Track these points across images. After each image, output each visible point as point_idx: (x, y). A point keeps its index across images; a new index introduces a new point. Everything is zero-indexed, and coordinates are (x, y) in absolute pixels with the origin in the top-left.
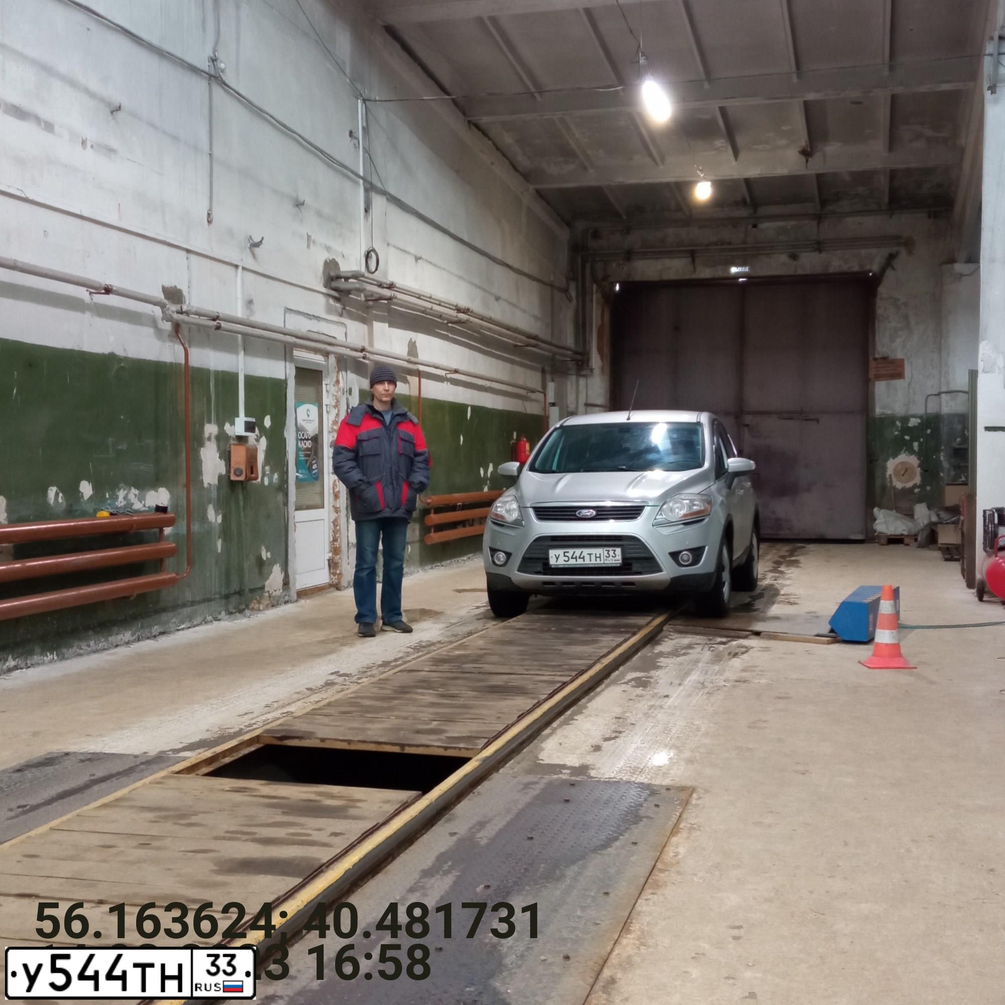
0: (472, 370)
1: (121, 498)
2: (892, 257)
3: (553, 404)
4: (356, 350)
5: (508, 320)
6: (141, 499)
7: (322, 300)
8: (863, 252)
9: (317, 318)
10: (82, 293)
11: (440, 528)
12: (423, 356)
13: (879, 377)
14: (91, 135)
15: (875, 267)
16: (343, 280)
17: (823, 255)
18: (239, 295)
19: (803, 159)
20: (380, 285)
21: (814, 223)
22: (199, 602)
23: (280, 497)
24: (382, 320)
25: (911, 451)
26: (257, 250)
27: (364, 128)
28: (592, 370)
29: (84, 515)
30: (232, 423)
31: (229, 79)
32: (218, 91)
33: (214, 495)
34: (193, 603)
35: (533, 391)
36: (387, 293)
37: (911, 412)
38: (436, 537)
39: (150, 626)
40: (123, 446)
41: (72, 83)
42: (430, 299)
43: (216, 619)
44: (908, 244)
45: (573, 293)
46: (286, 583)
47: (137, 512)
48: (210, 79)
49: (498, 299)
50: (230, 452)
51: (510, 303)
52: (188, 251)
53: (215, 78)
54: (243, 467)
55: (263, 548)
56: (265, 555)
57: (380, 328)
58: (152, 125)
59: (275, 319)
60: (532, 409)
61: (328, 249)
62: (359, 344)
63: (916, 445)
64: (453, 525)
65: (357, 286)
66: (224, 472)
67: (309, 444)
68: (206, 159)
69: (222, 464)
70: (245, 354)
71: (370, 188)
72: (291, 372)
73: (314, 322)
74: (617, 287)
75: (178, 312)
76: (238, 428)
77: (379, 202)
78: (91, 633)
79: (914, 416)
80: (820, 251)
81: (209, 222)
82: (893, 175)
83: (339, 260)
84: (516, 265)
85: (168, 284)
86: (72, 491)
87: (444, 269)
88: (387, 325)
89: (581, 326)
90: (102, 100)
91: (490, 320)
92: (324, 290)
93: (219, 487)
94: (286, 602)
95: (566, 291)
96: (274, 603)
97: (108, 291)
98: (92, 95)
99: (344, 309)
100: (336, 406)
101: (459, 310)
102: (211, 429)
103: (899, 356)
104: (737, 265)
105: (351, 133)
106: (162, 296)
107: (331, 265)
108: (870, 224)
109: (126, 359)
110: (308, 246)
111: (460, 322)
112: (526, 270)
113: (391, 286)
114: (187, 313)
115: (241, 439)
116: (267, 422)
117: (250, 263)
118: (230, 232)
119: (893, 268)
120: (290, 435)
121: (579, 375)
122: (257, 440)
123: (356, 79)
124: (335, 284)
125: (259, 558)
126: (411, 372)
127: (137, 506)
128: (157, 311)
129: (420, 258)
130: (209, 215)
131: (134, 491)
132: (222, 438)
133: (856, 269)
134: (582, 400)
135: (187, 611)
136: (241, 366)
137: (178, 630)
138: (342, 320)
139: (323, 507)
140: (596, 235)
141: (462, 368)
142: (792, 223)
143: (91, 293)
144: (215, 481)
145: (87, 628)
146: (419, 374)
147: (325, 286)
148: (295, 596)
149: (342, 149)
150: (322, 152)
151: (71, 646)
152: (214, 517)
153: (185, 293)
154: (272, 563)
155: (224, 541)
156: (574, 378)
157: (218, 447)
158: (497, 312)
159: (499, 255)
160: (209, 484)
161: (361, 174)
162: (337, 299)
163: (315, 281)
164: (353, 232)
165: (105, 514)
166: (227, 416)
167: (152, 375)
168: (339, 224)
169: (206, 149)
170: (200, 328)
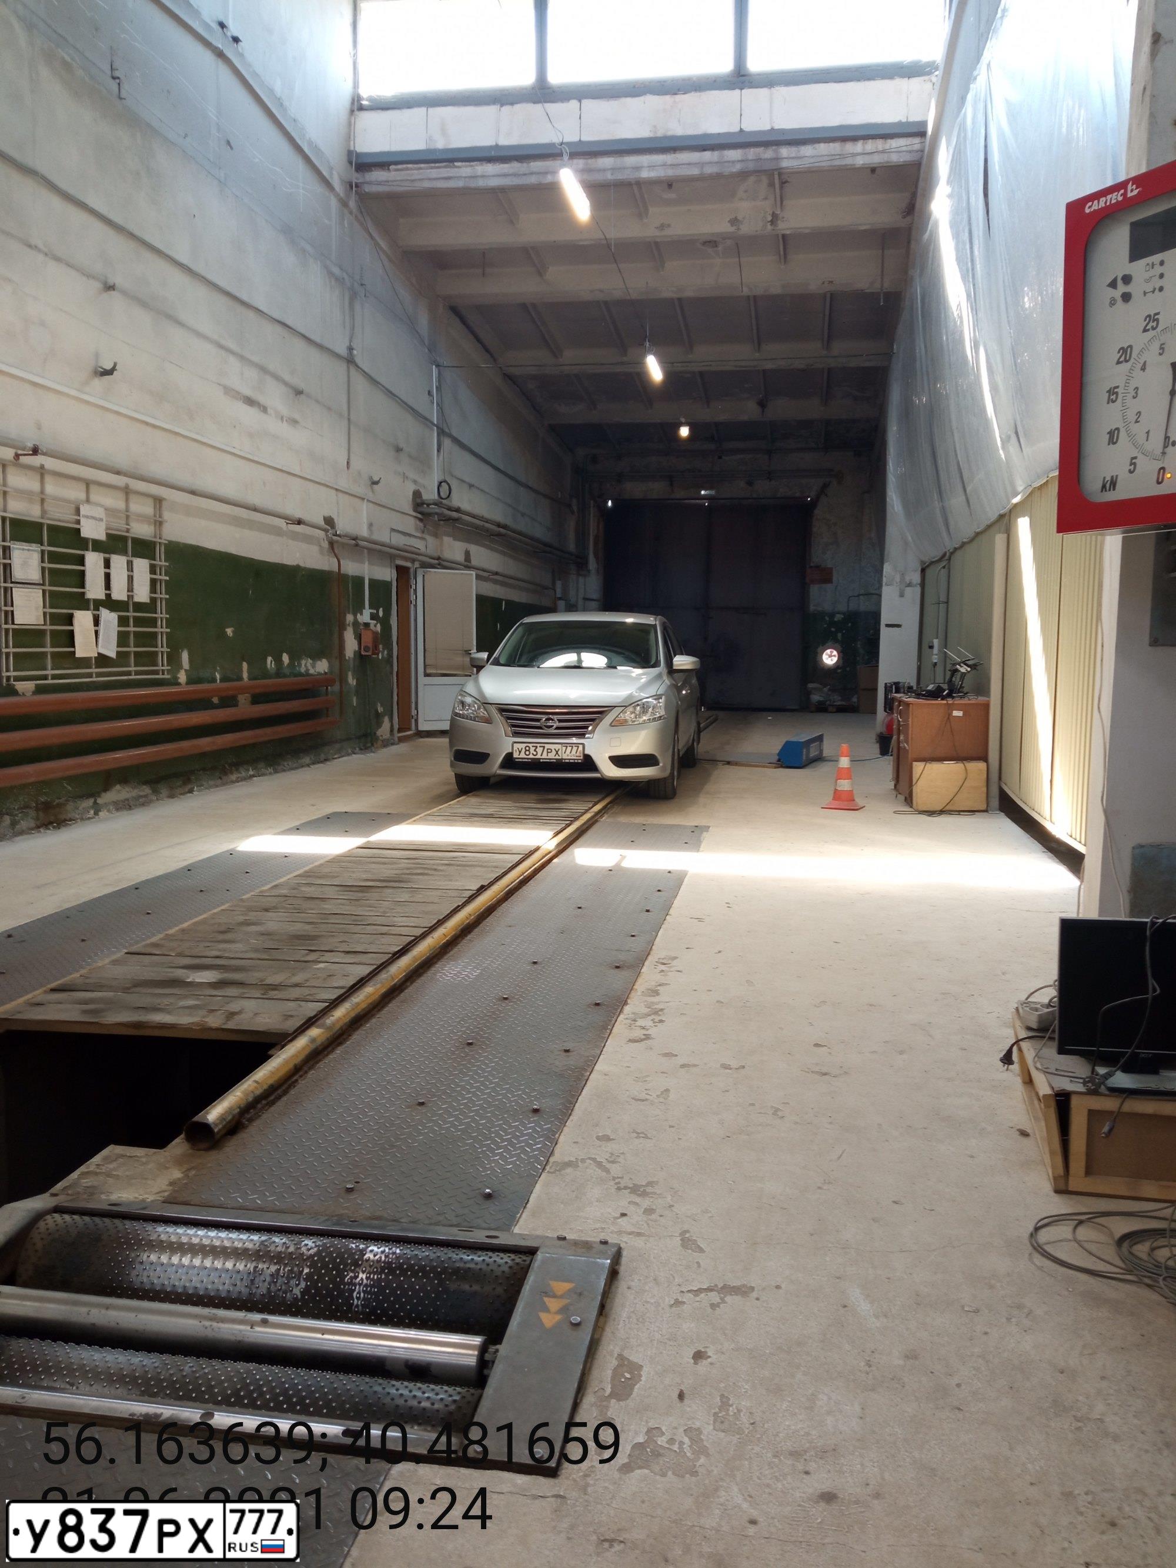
0: (506, 572)
1: (303, 666)
2: (825, 486)
3: (560, 599)
4: (434, 559)
5: (529, 531)
6: (313, 667)
7: (412, 521)
8: (804, 481)
9: (410, 535)
10: (281, 523)
12: (475, 562)
13: (813, 582)
14: (285, 411)
15: (813, 494)
16: (425, 506)
17: (773, 482)
18: (365, 520)
19: (759, 409)
20: (450, 509)
21: (766, 457)
22: (344, 740)
23: (388, 667)
24: (449, 535)
26: (375, 486)
27: (437, 387)
28: (589, 571)
29: (285, 676)
30: (361, 614)
31: (358, 360)
32: (352, 369)
33: (352, 666)
34: (342, 741)
36: (455, 515)
37: (837, 609)
39: (319, 755)
40: (304, 630)
41: (277, 378)
42: (481, 518)
43: (355, 754)
44: (839, 476)
45: (575, 508)
46: (392, 730)
47: (312, 675)
48: (348, 363)
49: (523, 515)
50: (360, 635)
51: (530, 518)
52: (337, 490)
53: (350, 362)
54: (370, 645)
55: (379, 704)
56: (380, 709)
57: (447, 540)
58: (317, 401)
59: (384, 536)
60: (546, 602)
61: (415, 482)
62: (435, 555)
65: (437, 511)
66: (357, 649)
68: (346, 422)
69: (356, 643)
70: (369, 563)
71: (442, 433)
72: (394, 575)
73: (408, 537)
74: (610, 503)
75: (334, 535)
76: (365, 616)
77: (447, 442)
78: (289, 756)
79: (839, 613)
80: (770, 479)
81: (348, 468)
82: (827, 422)
83: (422, 491)
84: (535, 486)
85: (327, 515)
86: (278, 660)
87: (488, 494)
88: (451, 539)
89: (581, 535)
90: (291, 387)
91: (520, 533)
92: (414, 514)
93: (354, 659)
94: (393, 744)
95: (569, 506)
96: (386, 744)
97: (299, 522)
98: (286, 384)
99: (425, 527)
101: (499, 525)
102: (350, 618)
103: (829, 565)
104: (705, 490)
105: (429, 392)
106: (322, 523)
107: (417, 494)
108: (809, 459)
109: (305, 568)
110: (404, 482)
111: (499, 535)
112: (541, 490)
113: (458, 510)
114: (339, 536)
115: (367, 625)
116: (381, 614)
117: (370, 496)
118: (359, 474)
119: (826, 495)
120: (393, 623)
121: (578, 574)
122: (375, 626)
123: (432, 348)
124: (420, 509)
125: (377, 711)
127: (312, 671)
128: (322, 534)
129: (473, 486)
130: (348, 463)
131: (310, 661)
132: (356, 623)
133: (798, 495)
134: (581, 597)
135: (337, 746)
136: (366, 572)
137: (334, 759)
138: (424, 536)
140: (594, 460)
141: (500, 570)
142: (749, 456)
143: (287, 523)
144: (352, 655)
145: (287, 753)
147: (415, 511)
148: (396, 739)
149: (421, 403)
150: (413, 409)
151: (279, 764)
152: (352, 681)
153: (336, 521)
154: (383, 716)
155: (357, 698)
156: (575, 577)
157: (354, 630)
158: (522, 525)
159: (524, 481)
160: (349, 657)
161: (436, 423)
162: (421, 520)
163: (408, 508)
164: (430, 467)
165: (296, 676)
166: (359, 608)
167: (318, 579)
168: (422, 461)
169: (346, 415)
170: (343, 545)
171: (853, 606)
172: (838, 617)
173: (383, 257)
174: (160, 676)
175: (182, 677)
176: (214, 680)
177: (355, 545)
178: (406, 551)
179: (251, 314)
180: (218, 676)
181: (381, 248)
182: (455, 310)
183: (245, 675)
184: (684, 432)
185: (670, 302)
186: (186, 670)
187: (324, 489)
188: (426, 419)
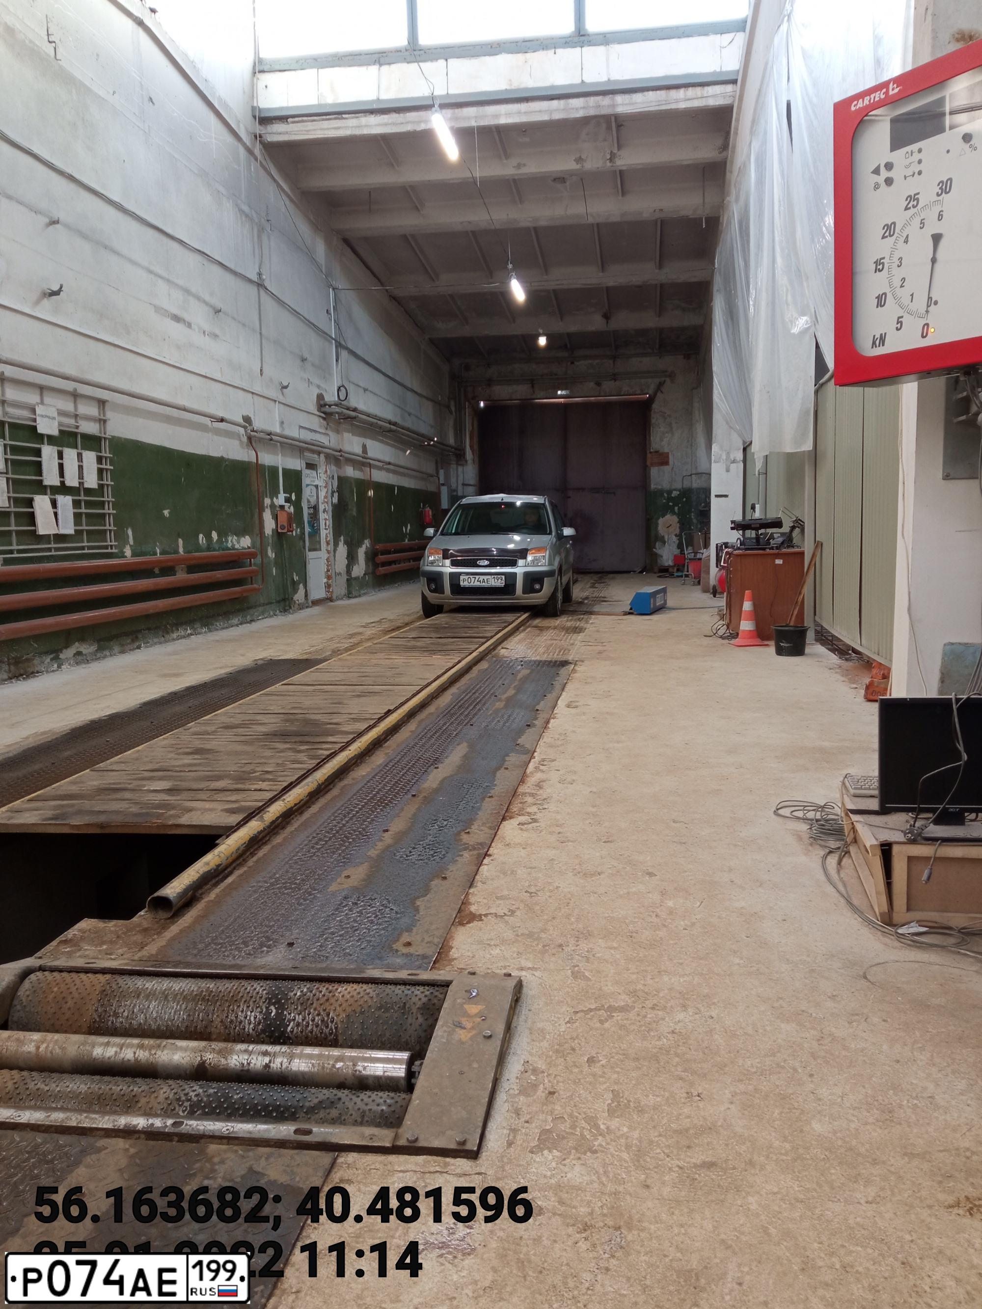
0: (398, 462)
1: (229, 541)
3: (443, 485)
4: (336, 451)
5: (415, 428)
6: (238, 542)
7: (317, 419)
8: (643, 381)
9: (315, 431)
10: (207, 421)
11: (384, 564)
12: (370, 454)
13: (652, 464)
14: (207, 327)
15: (651, 391)
16: (327, 407)
17: (617, 383)
18: (277, 418)
19: (604, 321)
20: (348, 409)
21: (611, 361)
22: (267, 604)
23: (301, 543)
24: (348, 432)
25: (673, 513)
26: (285, 390)
27: (334, 307)
28: (466, 461)
29: (214, 550)
30: (277, 498)
31: (268, 285)
32: (262, 292)
33: (270, 541)
34: (264, 605)
35: (432, 476)
36: (353, 414)
37: (673, 487)
38: (382, 570)
39: (246, 617)
40: (229, 511)
41: (198, 298)
42: (375, 417)
44: (672, 376)
45: (453, 409)
46: (306, 596)
47: (237, 549)
48: (258, 286)
49: (410, 414)
50: (277, 515)
51: (417, 417)
52: (253, 393)
53: (260, 285)
54: (286, 524)
55: (294, 574)
56: (296, 578)
57: (347, 436)
58: (234, 319)
59: (294, 432)
60: (432, 488)
61: (319, 387)
62: (338, 448)
63: (676, 508)
64: (390, 563)
65: (337, 410)
66: (274, 527)
67: (312, 511)
68: (259, 336)
69: (273, 522)
70: (282, 455)
71: (339, 345)
72: (304, 466)
73: (314, 433)
74: (482, 404)
75: (252, 431)
76: (280, 500)
77: (344, 354)
78: (221, 618)
79: (675, 490)
80: (615, 380)
81: (261, 375)
82: (661, 331)
83: (324, 394)
84: (419, 391)
85: (245, 414)
86: (208, 537)
87: (380, 396)
88: (350, 434)
89: (459, 430)
90: (211, 306)
91: (408, 430)
92: (319, 414)
93: (273, 536)
94: (307, 607)
95: (448, 407)
96: (301, 607)
97: (222, 420)
98: (206, 304)
99: (327, 425)
100: (325, 487)
101: (390, 423)
102: (267, 501)
103: (666, 450)
104: (562, 390)
105: (327, 311)
106: (242, 421)
107: (320, 397)
108: (647, 362)
109: (228, 459)
110: (309, 387)
111: (390, 431)
112: (424, 393)
113: (355, 410)
114: (256, 432)
115: (282, 507)
116: (293, 498)
117: (281, 398)
118: (271, 380)
119: (662, 392)
120: (305, 505)
121: (458, 464)
122: (289, 508)
123: (329, 274)
124: (323, 409)
125: (292, 580)
126: (364, 464)
127: (237, 546)
128: (242, 430)
129: (367, 390)
130: (261, 370)
131: (235, 537)
132: (273, 506)
133: (638, 392)
134: (460, 482)
135: (261, 609)
136: (280, 462)
137: (258, 619)
138: (327, 432)
139: (320, 550)
140: (467, 368)
141: (392, 461)
142: (597, 361)
143: (212, 421)
144: (270, 532)
145: (219, 615)
146: (370, 465)
147: (319, 410)
148: (311, 604)
149: (322, 321)
150: (314, 325)
151: (212, 624)
152: (271, 554)
153: (253, 419)
154: (299, 583)
155: (276, 569)
156: (454, 466)
157: (271, 511)
158: (410, 423)
159: (409, 385)
160: (268, 534)
161: (334, 337)
162: (324, 419)
163: (313, 408)
164: (331, 374)
165: (223, 550)
166: (275, 493)
167: (240, 468)
168: (323, 370)
169: (258, 330)
170: (260, 440)
171: (687, 484)
172: (675, 494)
173: (284, 197)
174: (109, 551)
175: (128, 552)
176: (155, 554)
177: (269, 440)
178: (313, 445)
179: (175, 245)
180: (158, 551)
181: (283, 190)
182: (346, 242)
183: (181, 550)
184: (542, 341)
185: (527, 229)
186: (131, 546)
187: (241, 393)
188: (327, 334)
